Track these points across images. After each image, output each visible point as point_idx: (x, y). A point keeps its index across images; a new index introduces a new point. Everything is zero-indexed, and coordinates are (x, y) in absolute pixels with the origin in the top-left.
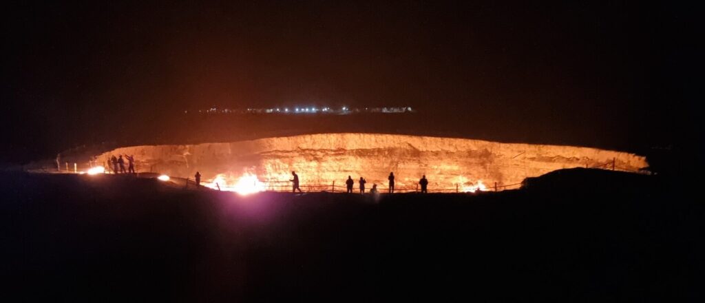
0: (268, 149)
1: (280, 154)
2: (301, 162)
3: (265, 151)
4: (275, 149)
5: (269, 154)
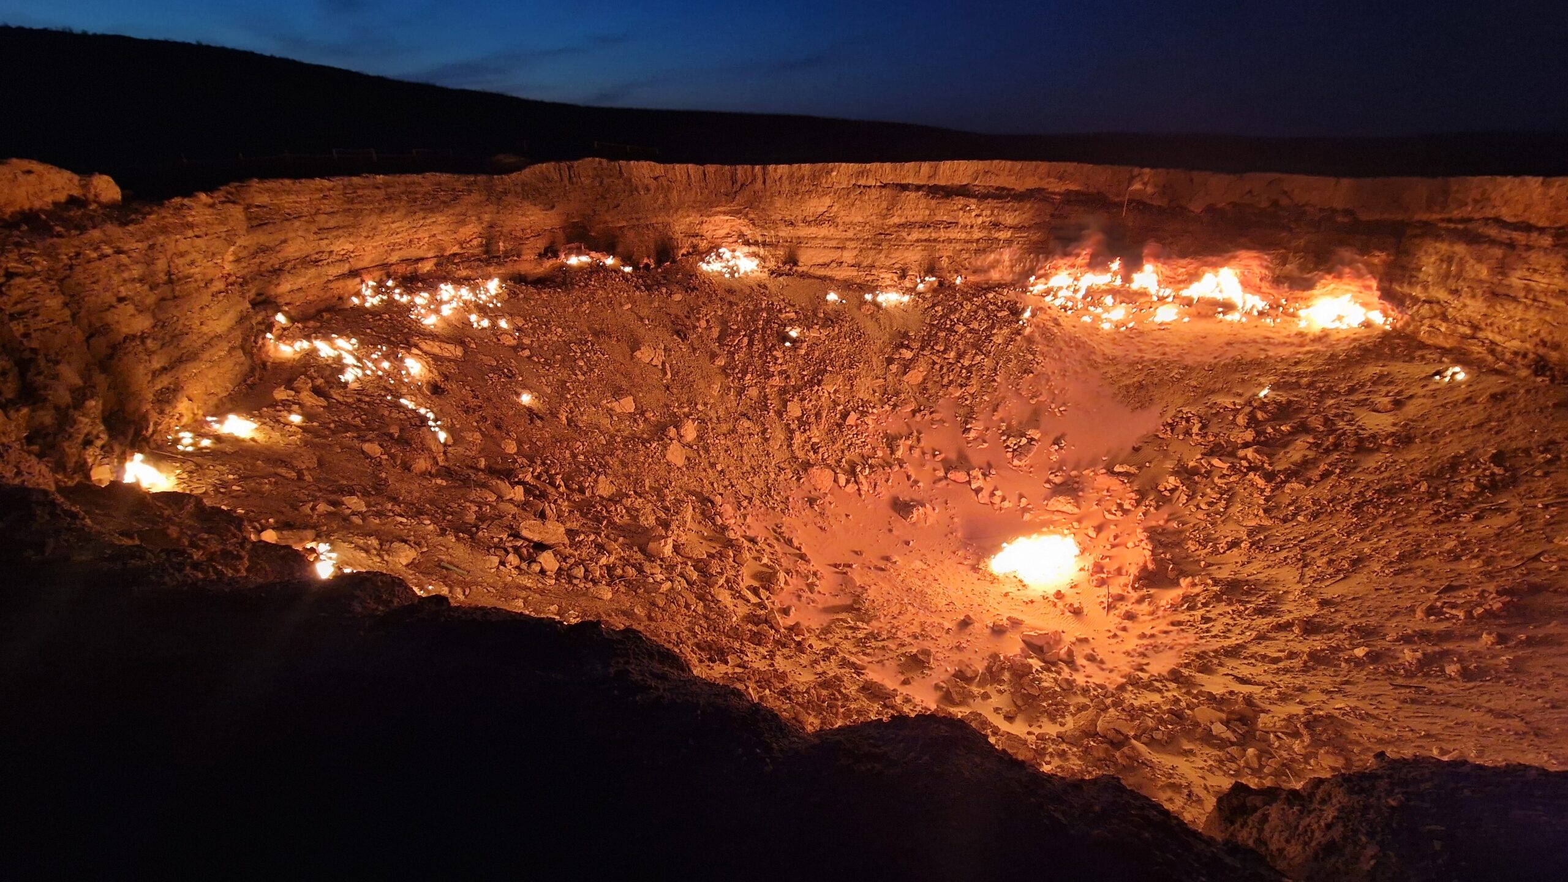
0: (1468, 211)
1: (1493, 232)
2: (1546, 270)
3: (1456, 214)
4: (1490, 213)
5: (1461, 227)
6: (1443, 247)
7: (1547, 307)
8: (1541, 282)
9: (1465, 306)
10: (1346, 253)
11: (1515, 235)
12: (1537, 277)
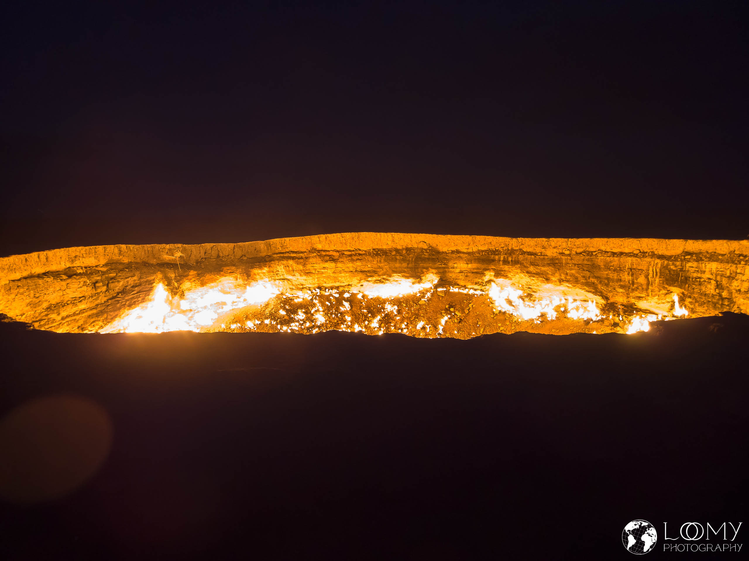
0: (280, 250)
1: (293, 255)
2: (316, 263)
4: (288, 250)
5: (282, 255)
6: (285, 262)
7: (323, 273)
8: (317, 266)
9: (298, 279)
10: (256, 271)
11: (301, 255)
12: (315, 265)
